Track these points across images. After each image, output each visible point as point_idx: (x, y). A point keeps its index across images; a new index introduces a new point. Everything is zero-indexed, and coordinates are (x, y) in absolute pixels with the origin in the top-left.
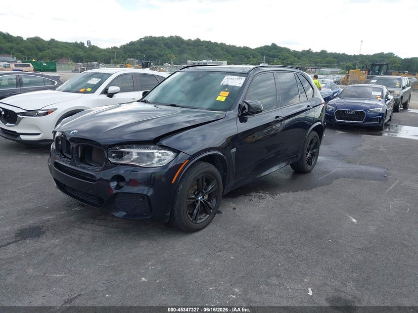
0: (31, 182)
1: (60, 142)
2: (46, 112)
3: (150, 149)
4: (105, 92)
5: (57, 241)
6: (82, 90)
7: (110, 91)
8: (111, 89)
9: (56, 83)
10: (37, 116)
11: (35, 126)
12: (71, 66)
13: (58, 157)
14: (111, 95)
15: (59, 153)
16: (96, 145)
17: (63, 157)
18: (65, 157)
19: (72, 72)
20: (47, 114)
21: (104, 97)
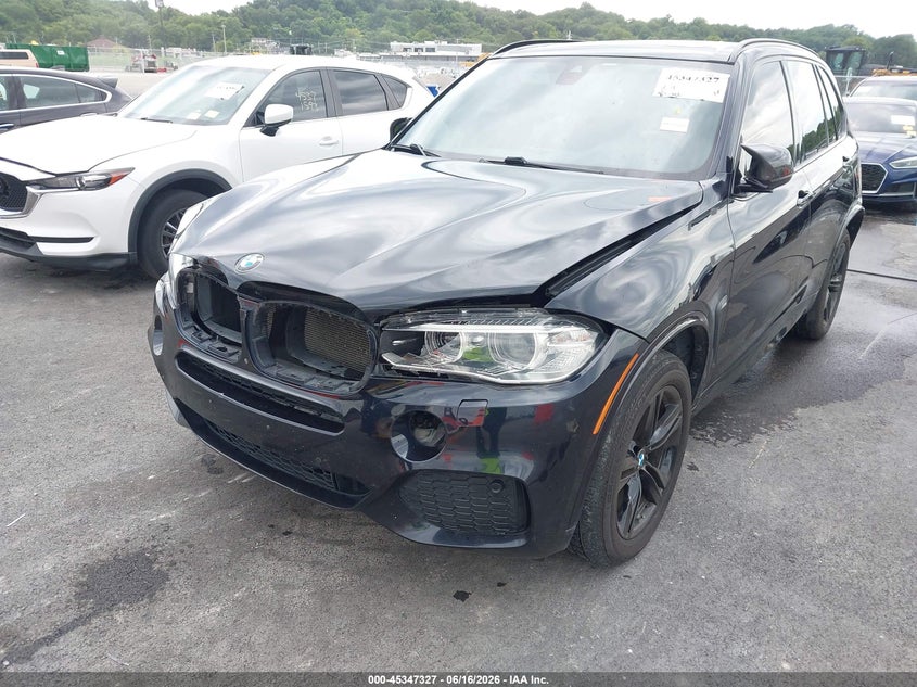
0: (87, 385)
1: (191, 288)
2: (104, 177)
3: (517, 321)
4: (256, 119)
5: (211, 613)
6: (194, 116)
7: (269, 119)
8: (273, 113)
9: (109, 95)
10: (80, 189)
11: (78, 219)
12: (120, 57)
13: (188, 335)
14: (271, 130)
15: (191, 323)
16: (335, 309)
17: (205, 335)
18: (214, 336)
19: (127, 70)
20: (106, 183)
21: (255, 133)
